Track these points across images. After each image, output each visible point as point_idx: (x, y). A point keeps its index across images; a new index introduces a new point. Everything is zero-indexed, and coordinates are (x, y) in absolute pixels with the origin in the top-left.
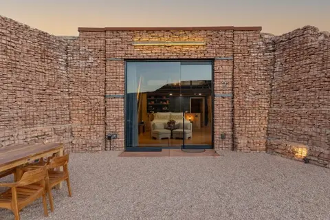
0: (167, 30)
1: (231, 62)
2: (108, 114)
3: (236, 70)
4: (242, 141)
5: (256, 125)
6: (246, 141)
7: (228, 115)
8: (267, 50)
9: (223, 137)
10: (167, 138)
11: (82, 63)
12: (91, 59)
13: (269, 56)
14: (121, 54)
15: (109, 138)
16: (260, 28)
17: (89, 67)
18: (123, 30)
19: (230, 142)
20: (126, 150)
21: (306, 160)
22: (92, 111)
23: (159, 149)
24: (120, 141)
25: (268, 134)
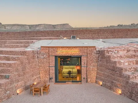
0: (67, 47)
1: (86, 57)
2: (50, 72)
3: (88, 59)
4: (89, 80)
5: (93, 75)
6: (90, 80)
7: (85, 72)
8: (97, 53)
9: (84, 78)
10: (68, 77)
11: (42, 57)
12: (45, 56)
13: (97, 55)
14: (54, 54)
15: (51, 79)
16: (95, 47)
17: (44, 58)
18: (54, 47)
19: (86, 80)
20: (56, 82)
21: (101, 85)
22: (46, 71)
23: (65, 82)
24: (54, 80)
25: (96, 78)
